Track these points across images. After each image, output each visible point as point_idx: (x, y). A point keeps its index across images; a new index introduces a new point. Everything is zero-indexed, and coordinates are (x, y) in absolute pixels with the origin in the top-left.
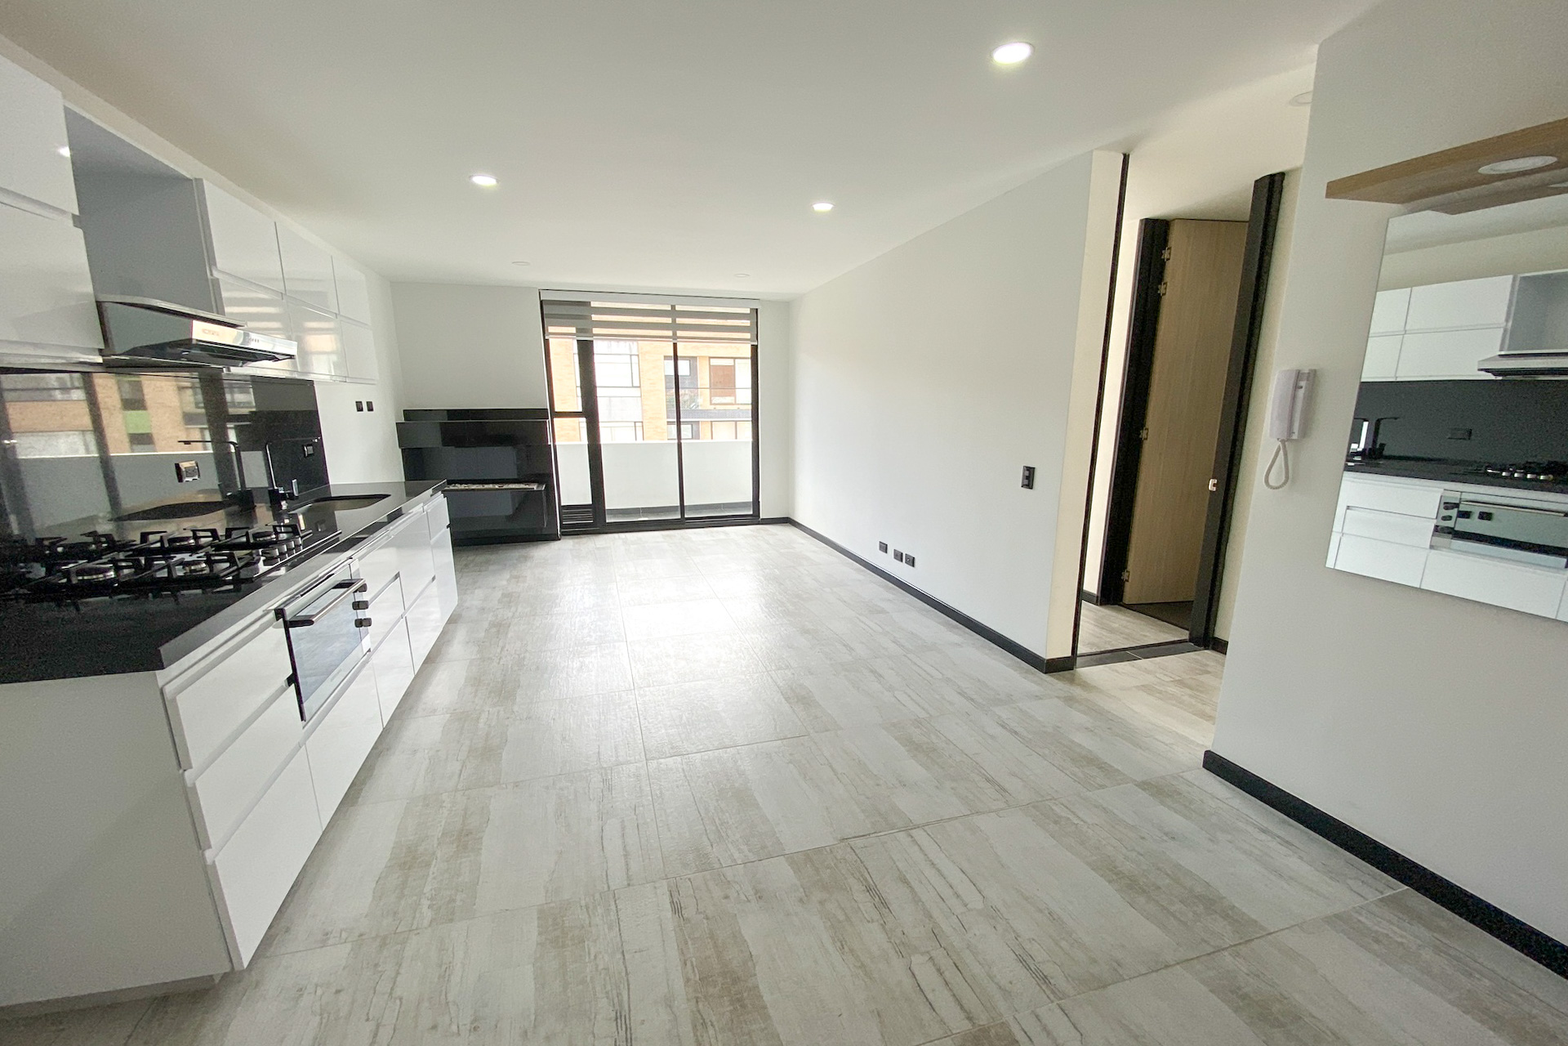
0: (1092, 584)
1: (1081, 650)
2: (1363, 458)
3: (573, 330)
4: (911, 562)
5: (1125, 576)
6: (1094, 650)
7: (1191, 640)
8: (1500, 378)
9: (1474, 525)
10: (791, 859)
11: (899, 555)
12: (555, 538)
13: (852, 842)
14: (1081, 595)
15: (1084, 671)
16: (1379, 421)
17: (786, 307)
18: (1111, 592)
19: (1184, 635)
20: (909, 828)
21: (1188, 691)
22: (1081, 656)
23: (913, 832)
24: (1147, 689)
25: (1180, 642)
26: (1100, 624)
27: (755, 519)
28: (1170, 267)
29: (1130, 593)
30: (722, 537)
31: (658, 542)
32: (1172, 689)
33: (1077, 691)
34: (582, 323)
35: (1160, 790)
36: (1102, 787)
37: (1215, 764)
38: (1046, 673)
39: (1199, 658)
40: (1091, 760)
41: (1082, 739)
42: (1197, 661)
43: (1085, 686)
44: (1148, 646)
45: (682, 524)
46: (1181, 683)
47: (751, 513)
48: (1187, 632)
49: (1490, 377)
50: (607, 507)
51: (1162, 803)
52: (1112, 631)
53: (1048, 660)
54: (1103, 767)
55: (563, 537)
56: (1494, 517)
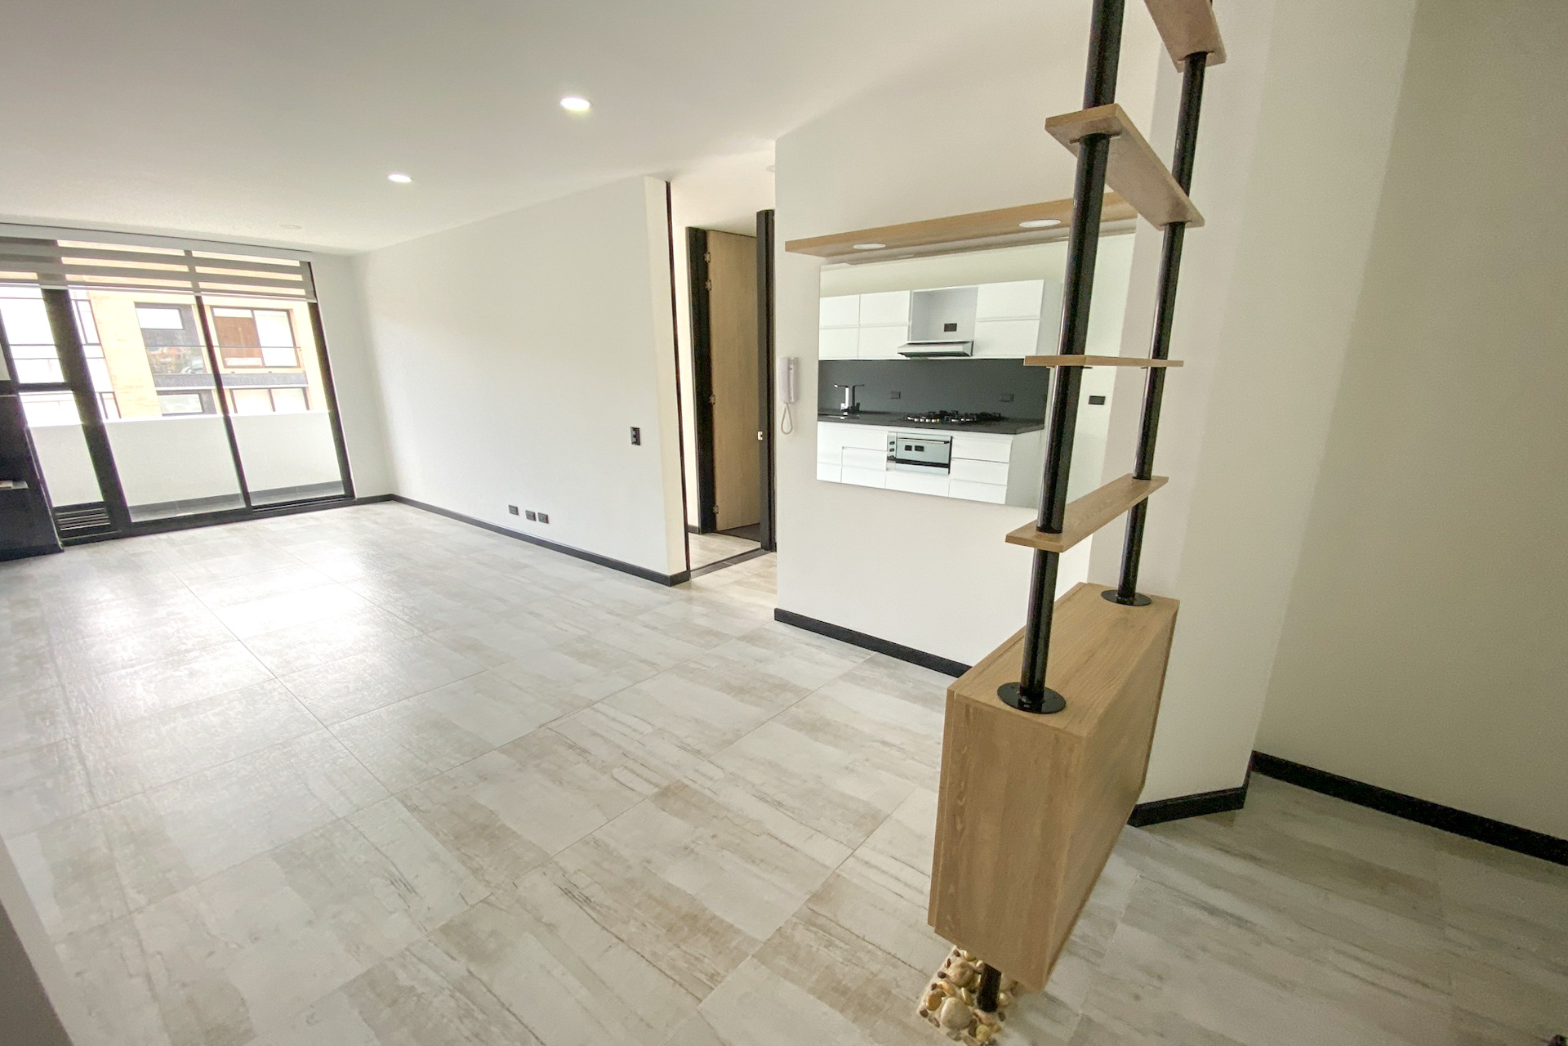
0: (694, 520)
1: (692, 567)
2: (849, 413)
3: (33, 276)
4: (545, 519)
5: (715, 510)
6: (701, 565)
7: (762, 548)
8: (909, 358)
9: (913, 455)
10: (503, 750)
11: (532, 515)
12: (54, 550)
13: (550, 726)
14: (688, 529)
15: (696, 580)
16: (854, 387)
17: (349, 264)
18: (708, 525)
19: (758, 545)
20: (590, 704)
21: (762, 579)
22: (694, 570)
23: (595, 706)
24: (738, 583)
25: (757, 549)
26: (703, 547)
27: (348, 498)
28: (712, 267)
29: (721, 522)
30: (313, 523)
31: (223, 538)
32: (754, 580)
33: (694, 593)
34: (48, 268)
35: (751, 638)
36: (717, 646)
37: (782, 616)
38: (671, 586)
39: (768, 558)
40: (709, 632)
41: (702, 622)
42: (767, 560)
43: (699, 589)
44: (738, 556)
45: (250, 513)
46: (759, 575)
47: (343, 493)
48: (759, 543)
49: (904, 358)
50: (130, 503)
51: (753, 645)
52: (712, 551)
53: (671, 576)
54: (717, 635)
55: (66, 548)
56: (925, 449)
